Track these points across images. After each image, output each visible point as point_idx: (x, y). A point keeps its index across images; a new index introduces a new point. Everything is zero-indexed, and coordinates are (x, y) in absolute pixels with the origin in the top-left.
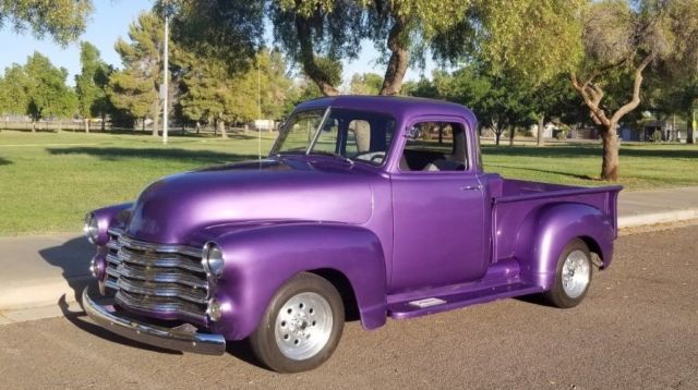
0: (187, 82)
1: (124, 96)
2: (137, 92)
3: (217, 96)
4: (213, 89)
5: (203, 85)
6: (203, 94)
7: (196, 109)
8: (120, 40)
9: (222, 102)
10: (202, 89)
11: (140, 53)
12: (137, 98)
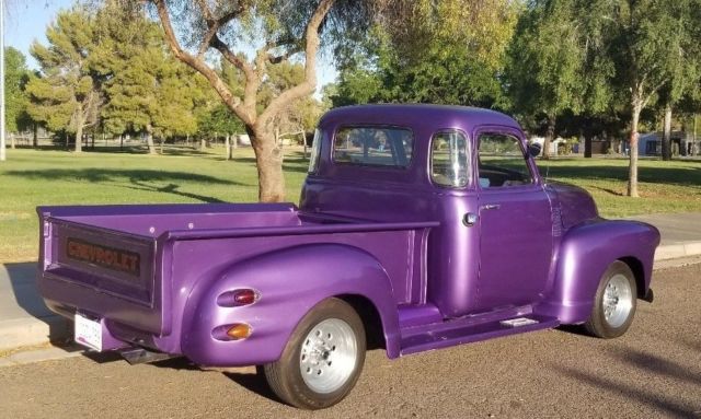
0: (110, 90)
1: (41, 107)
2: (56, 103)
3: (141, 106)
4: (137, 97)
5: (125, 93)
6: (125, 104)
7: (119, 121)
8: (35, 42)
9: (147, 112)
10: (124, 97)
11: (59, 57)
12: (55, 109)
